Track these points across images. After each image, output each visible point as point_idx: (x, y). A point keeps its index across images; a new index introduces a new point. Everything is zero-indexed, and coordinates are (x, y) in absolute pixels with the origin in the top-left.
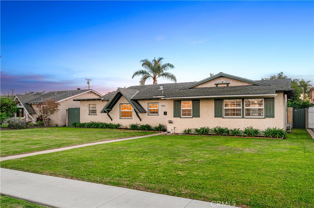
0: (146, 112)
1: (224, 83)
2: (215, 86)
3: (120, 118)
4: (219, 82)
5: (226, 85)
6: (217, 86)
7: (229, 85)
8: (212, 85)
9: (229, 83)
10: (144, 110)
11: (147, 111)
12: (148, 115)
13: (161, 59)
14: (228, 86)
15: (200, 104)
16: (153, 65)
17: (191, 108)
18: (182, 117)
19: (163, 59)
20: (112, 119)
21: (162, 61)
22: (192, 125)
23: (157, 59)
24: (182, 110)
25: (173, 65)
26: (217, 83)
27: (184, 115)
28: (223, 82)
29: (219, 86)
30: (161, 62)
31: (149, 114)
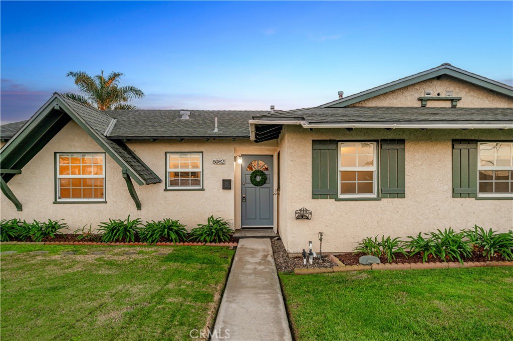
0: (160, 181)
1: (443, 96)
2: (418, 104)
3: (55, 202)
4: (428, 94)
5: (448, 105)
6: (423, 106)
7: (460, 105)
8: (409, 100)
9: (459, 99)
10: (151, 173)
11: (163, 179)
12: (166, 190)
13: (116, 76)
14: (454, 107)
15: (407, 155)
16: (99, 86)
17: (373, 168)
18: (341, 196)
19: (121, 76)
20: (19, 206)
21: (119, 80)
22: (378, 222)
23: (106, 76)
24: (343, 173)
25: (143, 91)
26: (423, 95)
27: (348, 189)
28: (439, 94)
29: (430, 104)
30: (117, 83)
31: (168, 188)
